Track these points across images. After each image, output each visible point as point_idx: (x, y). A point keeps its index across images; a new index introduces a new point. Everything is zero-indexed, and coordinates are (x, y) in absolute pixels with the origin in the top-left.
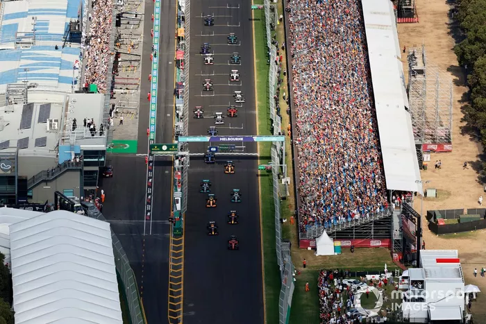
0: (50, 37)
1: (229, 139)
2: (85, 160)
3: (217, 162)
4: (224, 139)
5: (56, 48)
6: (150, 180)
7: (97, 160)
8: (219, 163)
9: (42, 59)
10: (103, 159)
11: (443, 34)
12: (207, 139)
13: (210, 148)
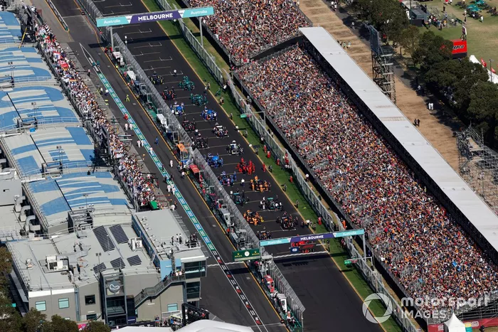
0: (74, 164)
1: (309, 238)
2: (186, 272)
3: (293, 264)
4: (304, 239)
5: (89, 173)
6: (237, 288)
7: (197, 271)
8: (296, 264)
9: (82, 185)
10: (203, 270)
11: (433, 122)
12: (288, 240)
13: (292, 249)
